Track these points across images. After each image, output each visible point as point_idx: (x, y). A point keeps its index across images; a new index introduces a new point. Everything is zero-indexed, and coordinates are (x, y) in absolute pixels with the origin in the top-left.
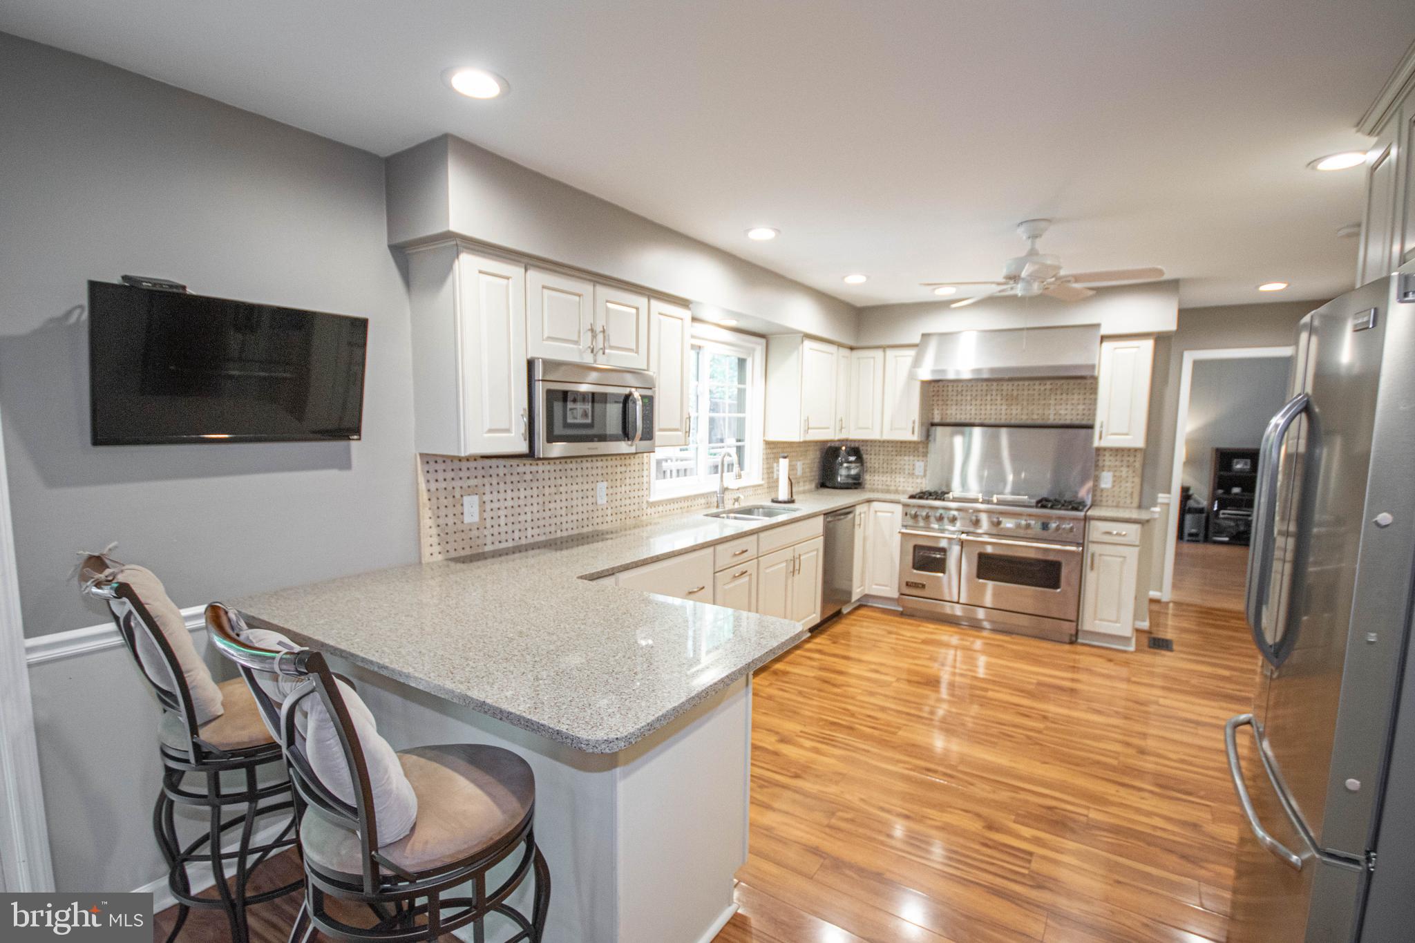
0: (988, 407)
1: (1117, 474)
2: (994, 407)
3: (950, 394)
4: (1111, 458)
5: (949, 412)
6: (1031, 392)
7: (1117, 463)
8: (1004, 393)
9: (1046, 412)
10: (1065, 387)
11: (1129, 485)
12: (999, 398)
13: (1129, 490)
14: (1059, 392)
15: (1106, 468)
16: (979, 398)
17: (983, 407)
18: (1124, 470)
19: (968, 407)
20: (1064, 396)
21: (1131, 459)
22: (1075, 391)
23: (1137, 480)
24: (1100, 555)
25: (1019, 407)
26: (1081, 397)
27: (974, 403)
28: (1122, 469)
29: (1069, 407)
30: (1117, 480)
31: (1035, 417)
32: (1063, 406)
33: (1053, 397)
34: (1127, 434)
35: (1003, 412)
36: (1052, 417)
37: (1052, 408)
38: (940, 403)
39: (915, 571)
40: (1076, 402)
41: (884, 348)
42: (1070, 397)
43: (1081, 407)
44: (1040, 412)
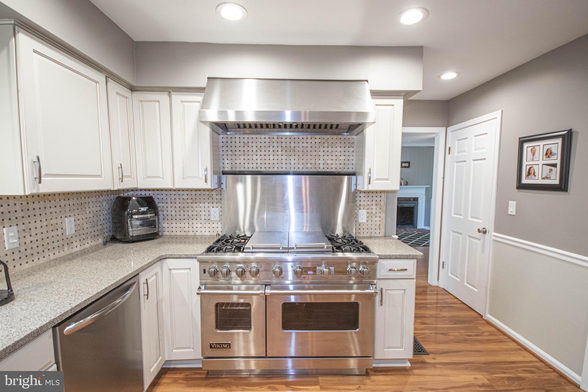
0: (271, 157)
1: (370, 211)
2: (276, 157)
3: (238, 144)
4: (365, 199)
5: (238, 161)
6: (305, 145)
7: (369, 203)
8: (284, 145)
9: (318, 162)
10: (330, 141)
11: (378, 219)
12: (280, 149)
13: (378, 223)
14: (326, 145)
15: (362, 207)
16: (263, 149)
17: (267, 157)
18: (374, 207)
19: (255, 157)
20: (330, 149)
21: (378, 199)
22: (337, 145)
23: (383, 215)
24: (386, 290)
25: (296, 158)
26: (342, 149)
27: (259, 153)
28: (372, 207)
29: (334, 158)
30: (370, 215)
31: (309, 166)
32: (330, 157)
33: (322, 149)
34: (387, 179)
35: (284, 162)
36: (322, 166)
37: (322, 158)
38: (230, 153)
39: (219, 331)
40: (339, 154)
41: (169, 90)
42: (334, 149)
43: (342, 158)
44: (313, 162)
